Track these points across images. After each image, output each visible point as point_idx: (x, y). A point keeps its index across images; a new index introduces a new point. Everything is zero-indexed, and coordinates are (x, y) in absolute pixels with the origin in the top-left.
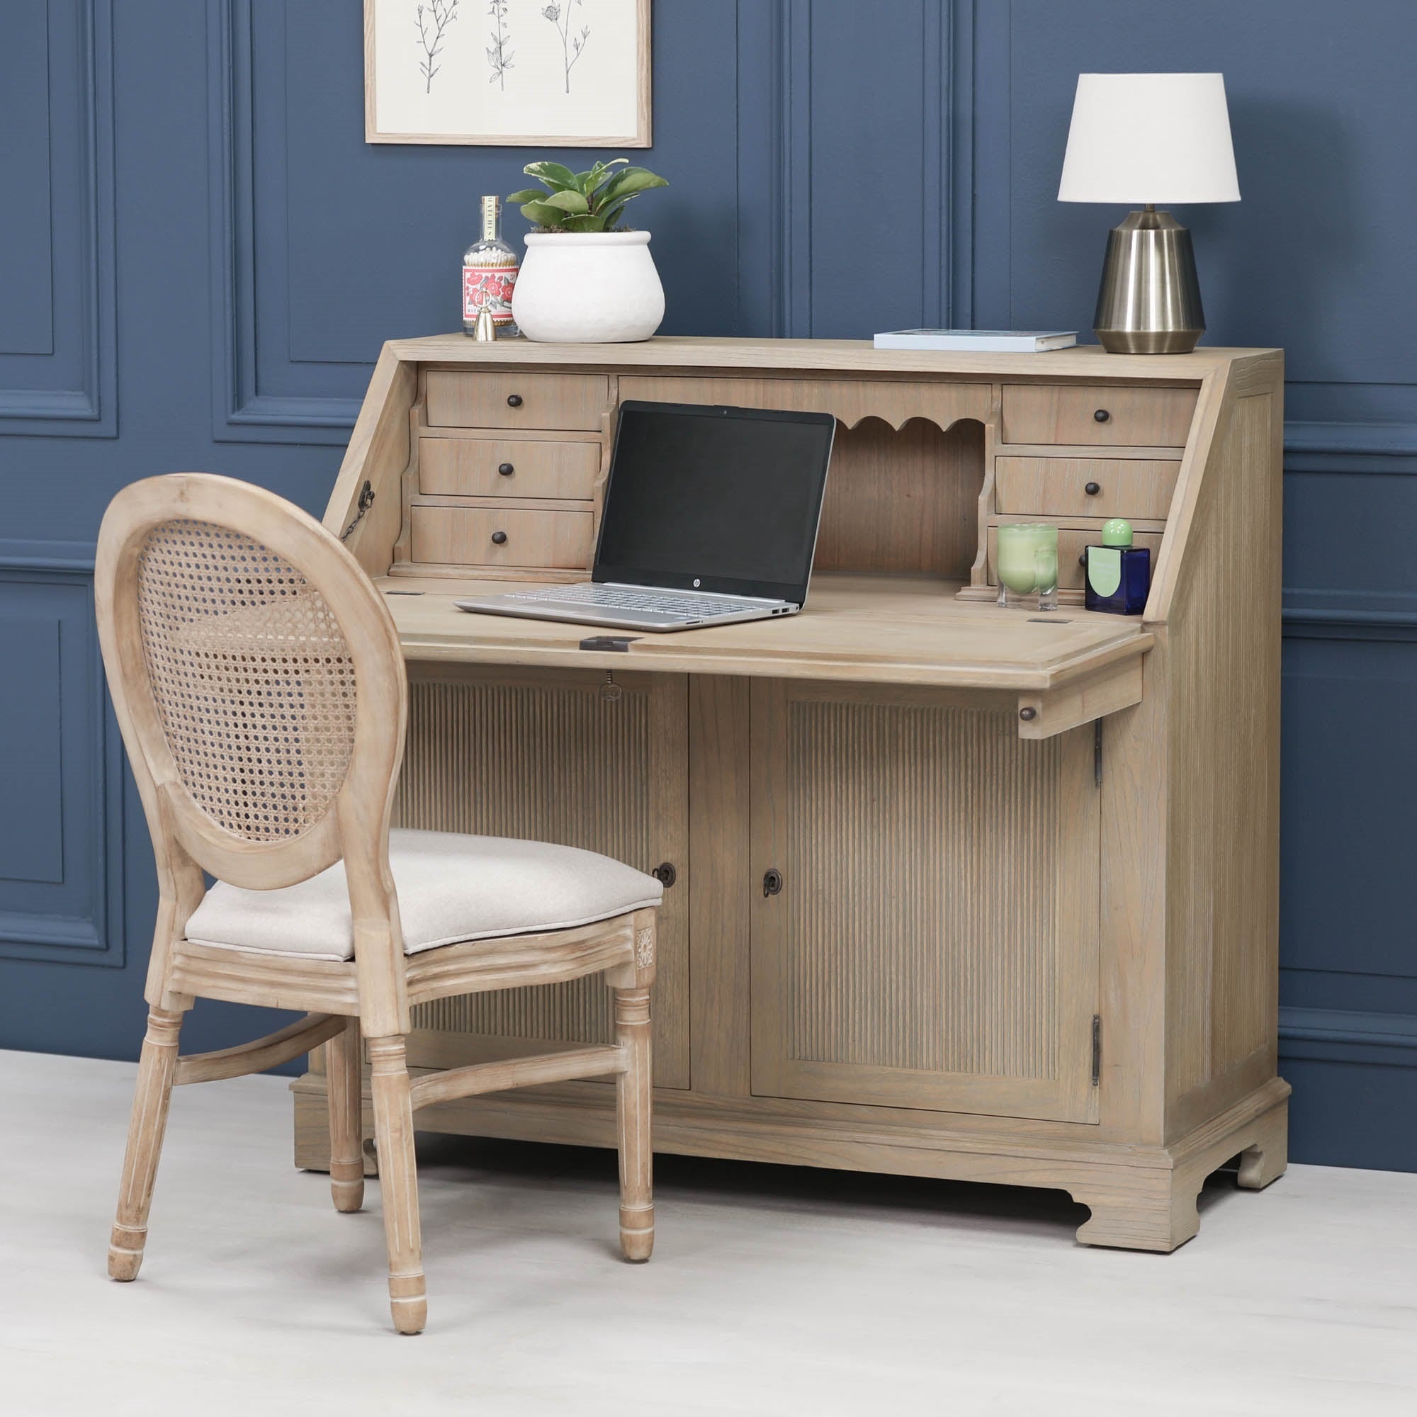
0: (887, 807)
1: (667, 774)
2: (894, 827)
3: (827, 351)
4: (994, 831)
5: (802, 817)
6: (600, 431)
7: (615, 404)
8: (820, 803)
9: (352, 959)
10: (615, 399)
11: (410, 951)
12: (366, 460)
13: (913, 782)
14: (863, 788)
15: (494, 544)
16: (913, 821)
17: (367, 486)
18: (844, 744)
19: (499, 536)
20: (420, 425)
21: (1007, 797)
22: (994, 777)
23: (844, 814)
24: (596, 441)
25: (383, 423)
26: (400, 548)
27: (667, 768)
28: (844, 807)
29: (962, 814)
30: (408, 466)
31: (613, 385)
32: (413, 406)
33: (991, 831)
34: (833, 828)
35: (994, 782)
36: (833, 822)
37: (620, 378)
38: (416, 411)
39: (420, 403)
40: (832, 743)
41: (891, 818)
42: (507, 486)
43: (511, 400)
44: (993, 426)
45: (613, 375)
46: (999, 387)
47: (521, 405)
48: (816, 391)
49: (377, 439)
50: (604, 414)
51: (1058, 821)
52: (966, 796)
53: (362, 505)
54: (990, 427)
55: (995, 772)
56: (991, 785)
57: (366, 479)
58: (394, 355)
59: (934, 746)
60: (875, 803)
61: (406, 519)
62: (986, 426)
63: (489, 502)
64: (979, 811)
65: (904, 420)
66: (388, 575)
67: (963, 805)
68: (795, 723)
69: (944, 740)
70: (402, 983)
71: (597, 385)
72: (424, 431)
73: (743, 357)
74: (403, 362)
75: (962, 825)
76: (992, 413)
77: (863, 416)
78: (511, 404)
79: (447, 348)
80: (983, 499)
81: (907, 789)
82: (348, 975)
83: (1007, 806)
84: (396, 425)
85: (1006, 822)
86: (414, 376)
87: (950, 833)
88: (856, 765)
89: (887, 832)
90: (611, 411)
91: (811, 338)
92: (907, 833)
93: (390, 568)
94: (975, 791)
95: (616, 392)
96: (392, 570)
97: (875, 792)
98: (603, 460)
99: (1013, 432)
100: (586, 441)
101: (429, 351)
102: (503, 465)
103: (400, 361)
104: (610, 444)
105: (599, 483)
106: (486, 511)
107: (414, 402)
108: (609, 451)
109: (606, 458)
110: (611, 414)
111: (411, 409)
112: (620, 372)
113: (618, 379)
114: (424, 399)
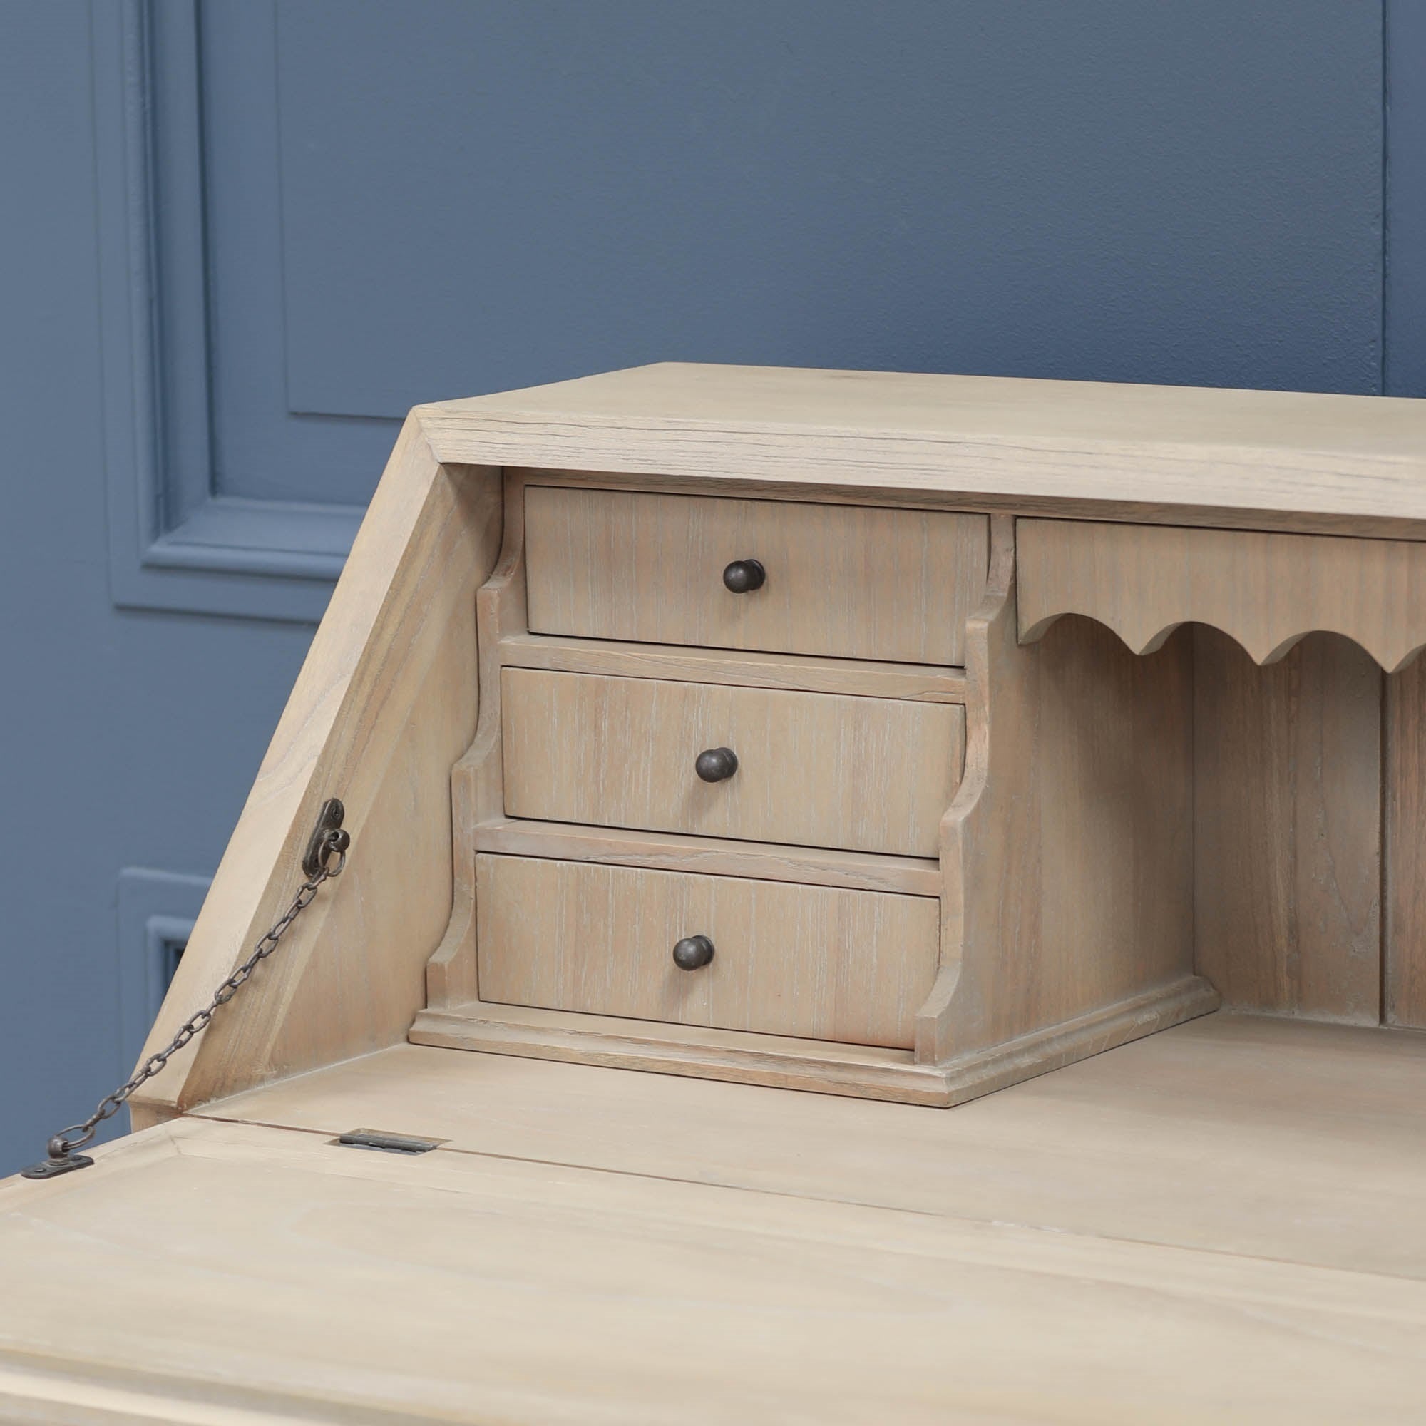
6: (963, 668)
7: (1004, 594)
10: (1007, 581)
12: (329, 742)
15: (680, 970)
17: (334, 814)
19: (691, 949)
20: (507, 633)
24: (952, 694)
25: (388, 635)
26: (440, 968)
30: (471, 743)
31: (1002, 543)
32: (487, 579)
37: (1019, 521)
38: (497, 587)
39: (508, 567)
42: (719, 809)
43: (735, 574)
45: (1003, 516)
47: (763, 588)
49: (368, 681)
50: (970, 625)
53: (315, 866)
57: (328, 796)
58: (430, 447)
61: (464, 887)
63: (670, 854)
66: (408, 1041)
71: (961, 541)
72: (518, 647)
74: (450, 468)
78: (734, 585)
79: (561, 430)
86: (492, 499)
90: (992, 616)
93: (413, 1021)
95: (1011, 563)
96: (419, 1026)
98: (969, 751)
100: (927, 696)
101: (517, 439)
102: (710, 753)
103: (443, 464)
104: (987, 708)
105: (957, 816)
106: (662, 877)
107: (495, 566)
108: (986, 728)
109: (979, 750)
110: (991, 624)
111: (480, 592)
112: (1023, 506)
113: (1015, 525)
114: (516, 561)
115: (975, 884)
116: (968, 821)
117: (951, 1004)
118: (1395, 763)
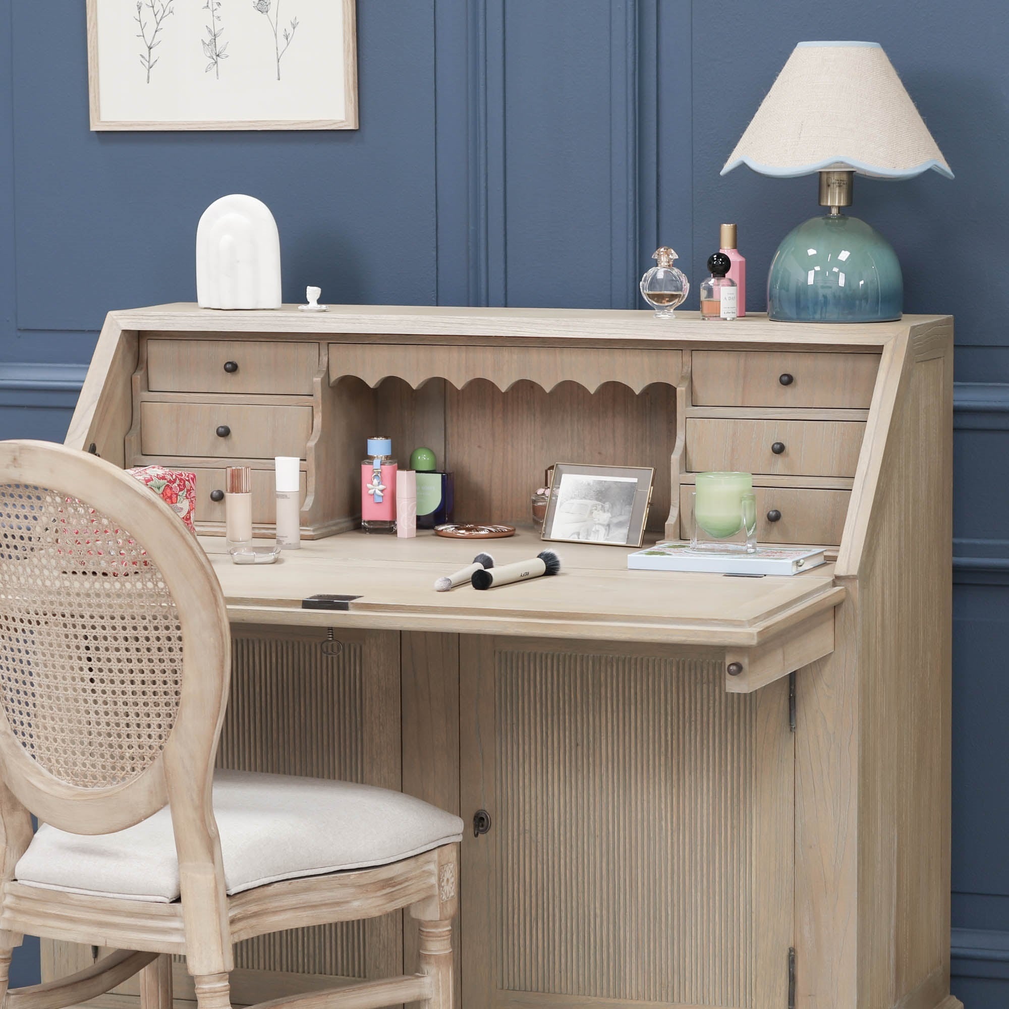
0: (591, 751)
1: (381, 720)
2: (597, 770)
3: (525, 319)
4: (693, 773)
5: (509, 761)
6: (312, 395)
7: (325, 369)
8: (527, 748)
9: (178, 900)
10: (326, 365)
11: (233, 891)
12: (92, 422)
13: (615, 728)
14: (567, 733)
15: (213, 502)
16: (616, 764)
18: (549, 692)
19: (217, 494)
20: (141, 391)
21: (705, 742)
22: (693, 723)
23: (550, 757)
24: (307, 404)
25: (108, 387)
27: (381, 715)
28: (550, 751)
29: (663, 758)
30: (131, 428)
31: (324, 352)
32: (135, 372)
33: (690, 773)
34: (539, 771)
35: (693, 728)
36: (539, 766)
37: (330, 345)
38: (138, 377)
39: (142, 368)
40: (538, 691)
41: (594, 761)
42: (223, 447)
43: (228, 366)
44: (684, 389)
45: (324, 343)
46: (689, 352)
47: (237, 371)
48: (515, 357)
49: (102, 404)
50: (315, 379)
51: (754, 764)
52: (666, 741)
54: (681, 390)
55: (693, 719)
56: (690, 730)
57: (92, 442)
58: (117, 325)
59: (636, 693)
60: (579, 748)
62: (678, 389)
63: (207, 462)
64: (678, 755)
65: (599, 385)
67: (663, 749)
68: (503, 671)
69: (645, 688)
70: (225, 922)
71: (309, 352)
72: (146, 395)
73: (448, 325)
75: (663, 768)
76: (682, 377)
77: (560, 380)
78: (227, 370)
79: (166, 318)
80: (676, 457)
81: (610, 734)
82: (174, 916)
83: (705, 751)
84: (119, 391)
85: (705, 765)
86: (136, 344)
87: (651, 776)
88: (561, 712)
89: (591, 775)
90: (322, 376)
91: (506, 306)
92: (610, 776)
94: (675, 737)
95: (327, 359)
97: (579, 736)
98: (314, 422)
99: (703, 395)
100: (298, 405)
101: (149, 321)
102: (222, 427)
103: (123, 331)
104: (321, 407)
105: (312, 444)
106: (206, 471)
107: (136, 369)
108: (320, 414)
109: (318, 421)
110: (322, 379)
111: (133, 376)
112: (331, 339)
113: (328, 346)
114: (145, 365)
115: (318, 467)
116: (316, 444)
117: (312, 506)
118: (449, 431)
